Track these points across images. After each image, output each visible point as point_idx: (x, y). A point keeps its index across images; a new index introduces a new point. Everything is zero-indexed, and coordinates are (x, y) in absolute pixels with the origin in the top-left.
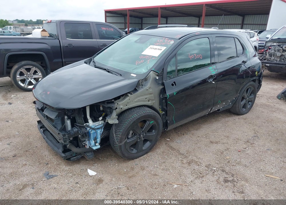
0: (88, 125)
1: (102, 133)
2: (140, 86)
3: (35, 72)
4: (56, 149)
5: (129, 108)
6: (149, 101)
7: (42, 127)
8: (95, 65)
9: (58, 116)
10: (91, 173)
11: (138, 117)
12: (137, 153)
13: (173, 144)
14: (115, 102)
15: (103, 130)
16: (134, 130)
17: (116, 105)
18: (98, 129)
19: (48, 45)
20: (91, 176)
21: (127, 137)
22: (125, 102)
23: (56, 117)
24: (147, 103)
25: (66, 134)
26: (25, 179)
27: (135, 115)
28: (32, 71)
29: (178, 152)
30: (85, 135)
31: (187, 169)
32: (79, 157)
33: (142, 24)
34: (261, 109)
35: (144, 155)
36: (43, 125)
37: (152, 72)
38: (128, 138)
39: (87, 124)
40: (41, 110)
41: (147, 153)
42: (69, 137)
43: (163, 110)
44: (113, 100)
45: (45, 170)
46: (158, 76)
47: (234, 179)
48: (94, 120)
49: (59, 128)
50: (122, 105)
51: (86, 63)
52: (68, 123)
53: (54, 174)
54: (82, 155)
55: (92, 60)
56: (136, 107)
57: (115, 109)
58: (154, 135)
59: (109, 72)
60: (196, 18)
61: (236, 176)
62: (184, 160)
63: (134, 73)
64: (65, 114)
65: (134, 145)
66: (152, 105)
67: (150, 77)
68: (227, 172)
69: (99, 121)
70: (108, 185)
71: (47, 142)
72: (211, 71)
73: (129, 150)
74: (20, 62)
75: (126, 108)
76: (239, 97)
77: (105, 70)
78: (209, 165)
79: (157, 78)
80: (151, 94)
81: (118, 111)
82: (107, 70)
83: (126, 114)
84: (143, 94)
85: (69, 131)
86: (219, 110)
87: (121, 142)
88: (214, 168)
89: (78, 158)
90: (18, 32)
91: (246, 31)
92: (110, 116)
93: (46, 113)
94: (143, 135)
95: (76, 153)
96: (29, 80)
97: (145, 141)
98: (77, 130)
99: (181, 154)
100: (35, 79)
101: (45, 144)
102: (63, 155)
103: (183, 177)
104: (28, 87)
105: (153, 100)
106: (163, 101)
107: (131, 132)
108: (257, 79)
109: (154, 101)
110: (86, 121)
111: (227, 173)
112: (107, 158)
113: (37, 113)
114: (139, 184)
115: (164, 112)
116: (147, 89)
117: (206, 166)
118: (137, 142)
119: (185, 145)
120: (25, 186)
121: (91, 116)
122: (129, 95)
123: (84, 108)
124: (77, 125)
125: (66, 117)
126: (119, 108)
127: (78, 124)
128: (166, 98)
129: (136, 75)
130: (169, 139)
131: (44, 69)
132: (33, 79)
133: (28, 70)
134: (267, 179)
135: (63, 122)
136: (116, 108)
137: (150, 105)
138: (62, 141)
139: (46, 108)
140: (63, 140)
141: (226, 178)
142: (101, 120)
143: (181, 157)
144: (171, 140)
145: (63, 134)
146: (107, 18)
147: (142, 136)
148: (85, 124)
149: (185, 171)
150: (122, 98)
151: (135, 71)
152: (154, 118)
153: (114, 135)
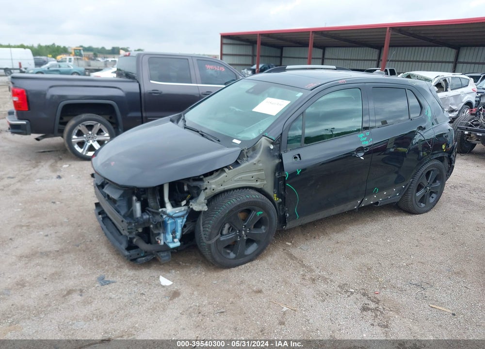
0: (165, 212)
1: (183, 223)
2: (245, 157)
3: (100, 132)
4: (117, 244)
5: (226, 189)
6: (257, 181)
7: (101, 212)
8: (185, 125)
9: (122, 196)
10: (164, 281)
11: (238, 204)
12: (235, 258)
13: (296, 252)
14: (204, 179)
15: (185, 220)
16: (231, 223)
17: (205, 184)
18: (178, 217)
19: (123, 91)
20: (163, 287)
21: (220, 232)
22: (219, 180)
23: (120, 197)
24: (254, 183)
25: (132, 221)
26: (70, 283)
27: (234, 201)
28: (96, 129)
29: (300, 263)
30: (158, 225)
31: (309, 288)
32: (150, 258)
33: (281, 57)
34: (453, 206)
35: (247, 263)
36: (103, 210)
37: (264, 137)
38: (222, 235)
39: (164, 209)
40: (101, 186)
41: (251, 260)
42: (137, 227)
43: (279, 196)
44: (202, 177)
45: (100, 273)
46: (272, 143)
47: (378, 307)
48: (174, 205)
49: (123, 213)
50: (214, 185)
51: (172, 121)
52: (138, 206)
53: (111, 279)
54: (154, 255)
55: (181, 116)
56: (236, 189)
57: (204, 190)
58: (263, 233)
59: (203, 135)
60: (375, 50)
61: (382, 302)
62: (306, 274)
63: (239, 138)
64: (134, 194)
65: (231, 246)
66: (262, 187)
67: (261, 145)
68: (370, 296)
69: (181, 206)
70: (187, 300)
71: (106, 235)
72: (362, 140)
73: (222, 252)
74: (79, 116)
75: (221, 188)
76: (412, 185)
77: (198, 132)
78: (345, 284)
79: (272, 147)
80: (260, 170)
81: (209, 192)
82: (200, 132)
83: (220, 198)
84: (248, 170)
85: (137, 218)
86: (377, 203)
87: (210, 239)
88: (351, 290)
89: (147, 259)
90: (82, 66)
91: (454, 76)
92: (196, 200)
93: (107, 190)
94: (245, 231)
95: (146, 252)
96: (90, 144)
97: (250, 242)
98: (148, 216)
99: (303, 266)
100: (99, 142)
101: (104, 239)
102: (127, 253)
103: (300, 299)
104: (87, 153)
105: (262, 180)
106: (280, 182)
107: (227, 226)
108: (446, 157)
109: (265, 182)
110: (163, 205)
111: (369, 298)
112: (191, 264)
113: (95, 192)
114: (232, 303)
115: (281, 200)
116: (255, 162)
117: (339, 286)
118: (236, 242)
119: (313, 254)
120: (70, 292)
121: (170, 199)
122: (226, 170)
123: (161, 187)
124: (149, 211)
125: (134, 198)
126: (210, 189)
127: (150, 209)
128: (285, 177)
129: (240, 142)
130: (291, 242)
131: (114, 128)
132: (96, 142)
133: (90, 127)
134: (431, 310)
135: (130, 205)
136: (206, 189)
137: (259, 187)
138: (125, 233)
139: (107, 183)
140: (127, 230)
141: (366, 305)
142: (184, 206)
143: (303, 270)
144: (293, 244)
145: (128, 221)
146: (224, 47)
147: (243, 233)
148: (160, 210)
149: (304, 290)
150: (215, 174)
151: (242, 136)
152: (263, 207)
153: (202, 227)
